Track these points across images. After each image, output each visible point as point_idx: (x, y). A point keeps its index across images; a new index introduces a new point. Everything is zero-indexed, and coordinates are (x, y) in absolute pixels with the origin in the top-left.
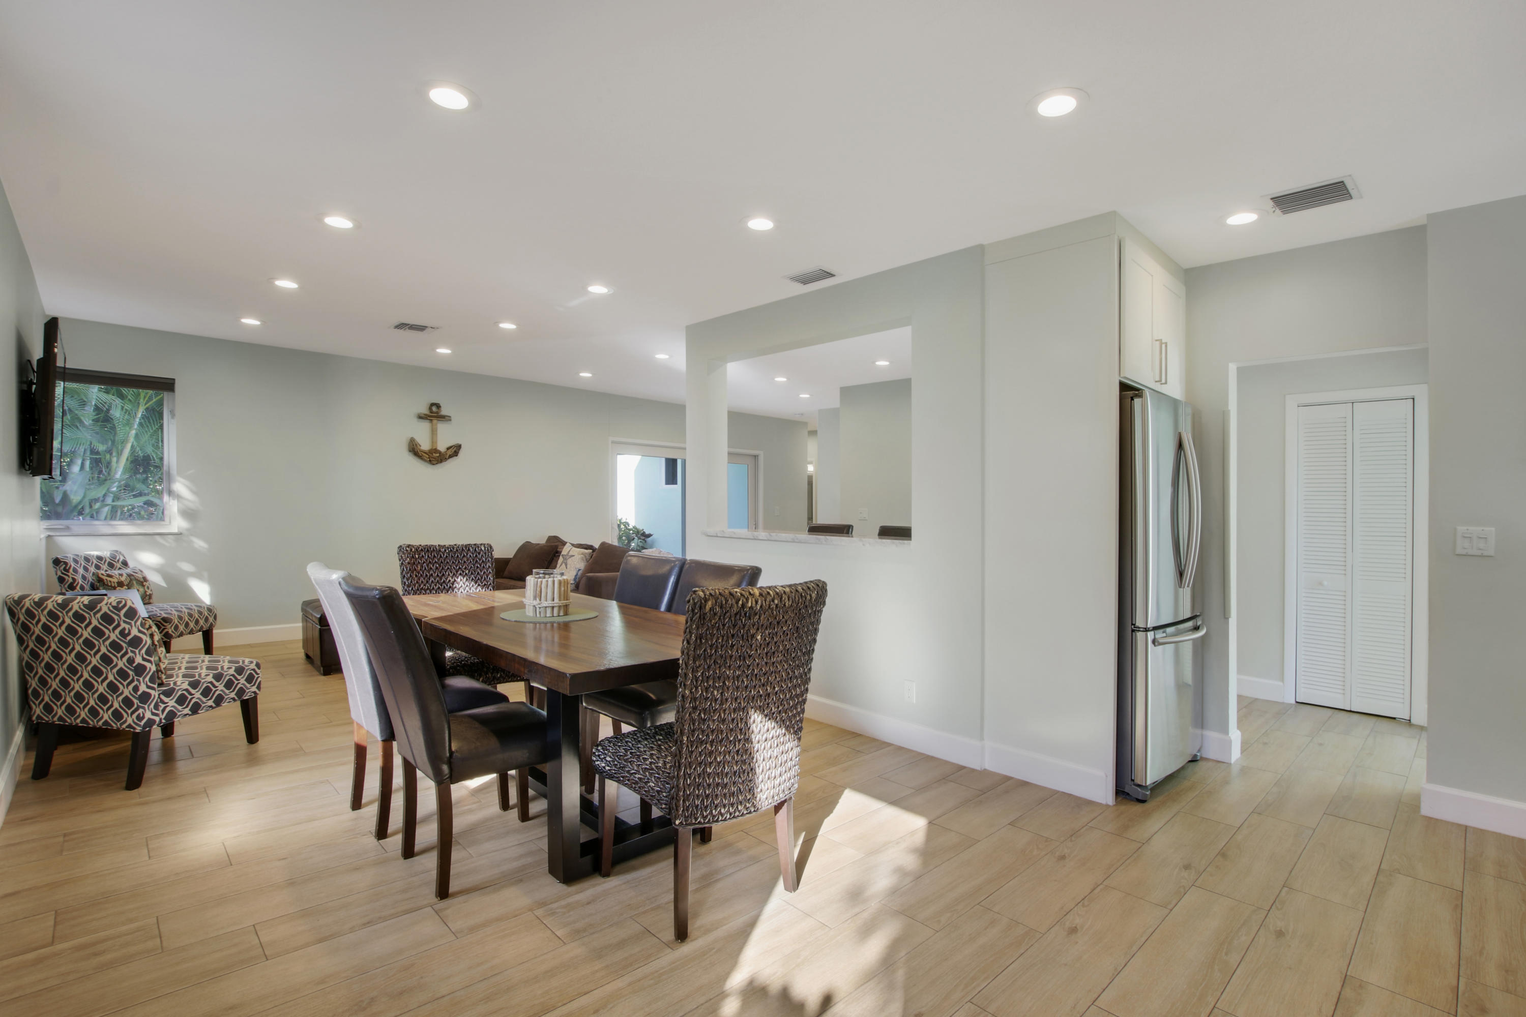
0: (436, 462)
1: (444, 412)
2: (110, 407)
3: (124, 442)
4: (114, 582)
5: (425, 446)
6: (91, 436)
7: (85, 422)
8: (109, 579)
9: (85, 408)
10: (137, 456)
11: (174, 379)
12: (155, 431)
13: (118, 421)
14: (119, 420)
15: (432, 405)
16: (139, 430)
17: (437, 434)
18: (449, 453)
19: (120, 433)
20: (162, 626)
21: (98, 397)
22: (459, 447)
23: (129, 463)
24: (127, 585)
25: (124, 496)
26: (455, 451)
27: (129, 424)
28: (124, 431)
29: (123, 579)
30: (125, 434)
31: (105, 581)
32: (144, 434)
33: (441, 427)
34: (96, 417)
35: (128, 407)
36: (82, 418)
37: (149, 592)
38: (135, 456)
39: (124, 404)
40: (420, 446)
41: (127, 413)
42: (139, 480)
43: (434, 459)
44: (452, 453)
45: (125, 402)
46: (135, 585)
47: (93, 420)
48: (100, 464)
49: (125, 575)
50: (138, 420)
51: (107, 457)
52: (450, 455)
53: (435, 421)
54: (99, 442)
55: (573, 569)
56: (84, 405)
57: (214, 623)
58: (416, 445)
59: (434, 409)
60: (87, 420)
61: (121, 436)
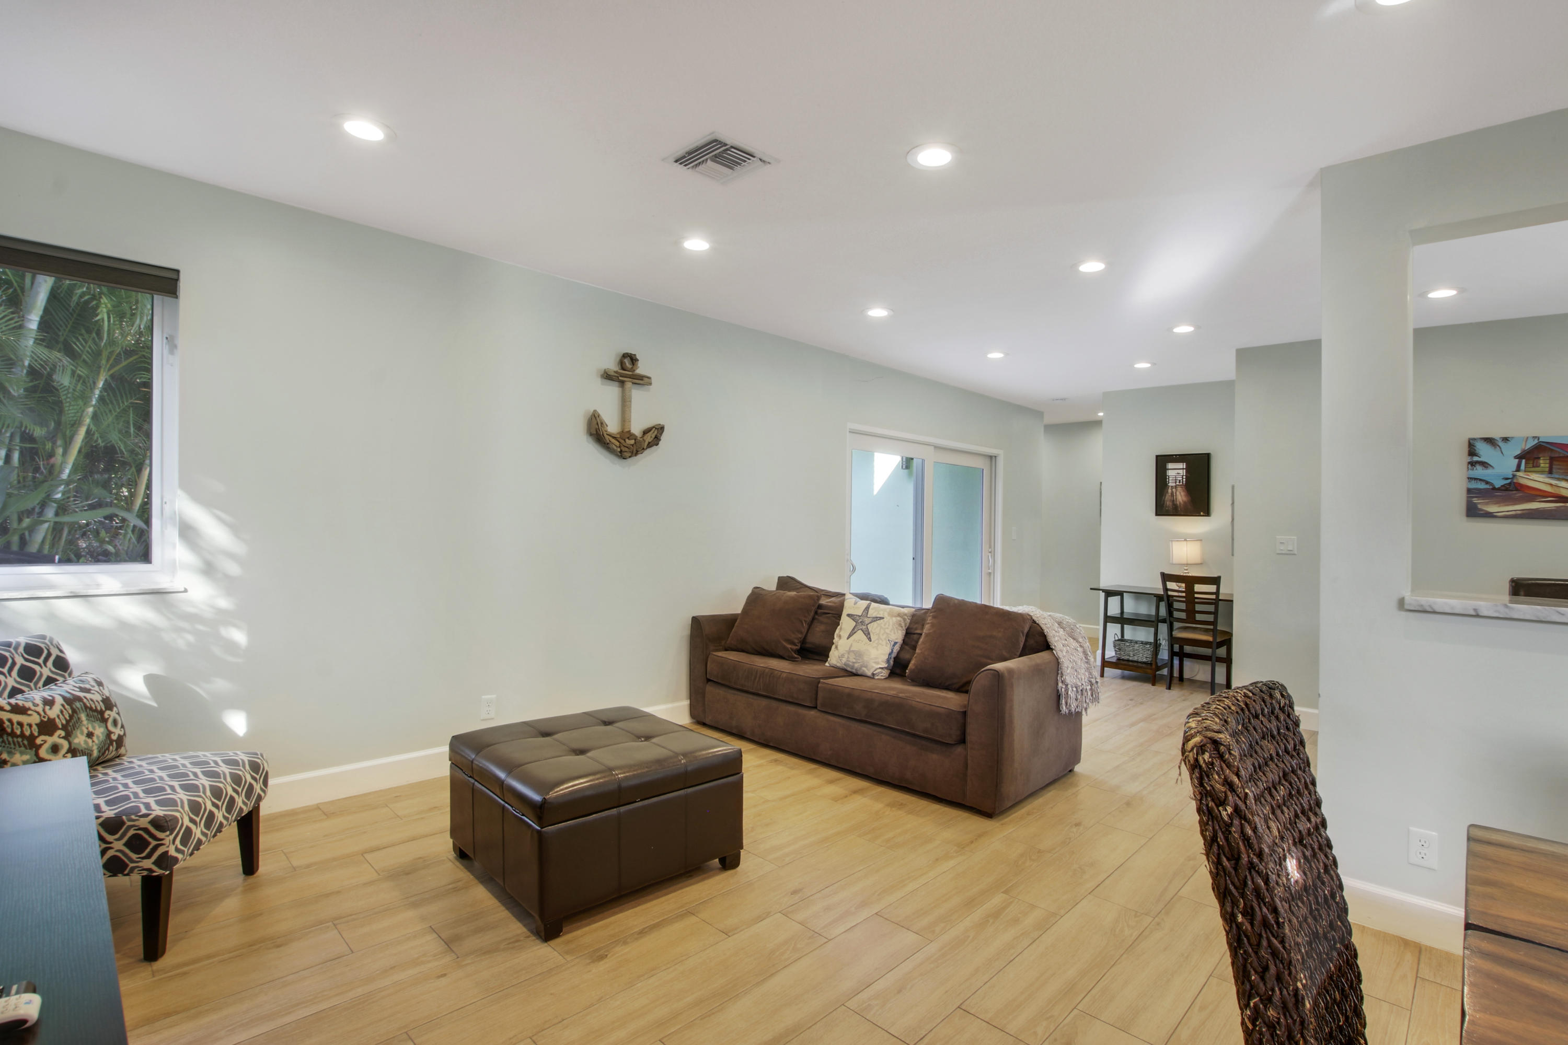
0: (630, 455)
1: (641, 370)
2: (54, 369)
3: (76, 424)
4: (30, 726)
5: (612, 426)
6: (22, 413)
7: (12, 391)
8: (16, 718)
9: (13, 370)
10: (96, 447)
11: (178, 272)
12: (124, 409)
13: (66, 392)
14: (67, 390)
15: (625, 356)
16: (99, 408)
17: (631, 407)
18: (649, 438)
19: (69, 410)
20: (150, 840)
21: (35, 354)
22: (661, 429)
23: (82, 457)
24: (64, 728)
25: (73, 506)
26: (655, 435)
27: (84, 398)
28: (75, 407)
29: (53, 713)
30: (78, 412)
31: (7, 723)
32: (107, 414)
33: (637, 395)
34: (31, 384)
35: (82, 371)
36: (7, 385)
37: (117, 732)
38: (92, 446)
39: (76, 368)
40: (607, 426)
41: (81, 381)
42: (97, 483)
43: (627, 449)
44: (652, 439)
45: (77, 363)
46: (85, 722)
47: (26, 390)
48: (37, 458)
49: (59, 701)
50: (97, 392)
51: (47, 447)
52: (649, 443)
53: (628, 385)
54: (35, 424)
55: (884, 643)
56: (11, 364)
57: (263, 794)
58: (602, 423)
59: (627, 362)
60: (15, 388)
61: (70, 415)
